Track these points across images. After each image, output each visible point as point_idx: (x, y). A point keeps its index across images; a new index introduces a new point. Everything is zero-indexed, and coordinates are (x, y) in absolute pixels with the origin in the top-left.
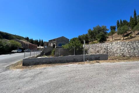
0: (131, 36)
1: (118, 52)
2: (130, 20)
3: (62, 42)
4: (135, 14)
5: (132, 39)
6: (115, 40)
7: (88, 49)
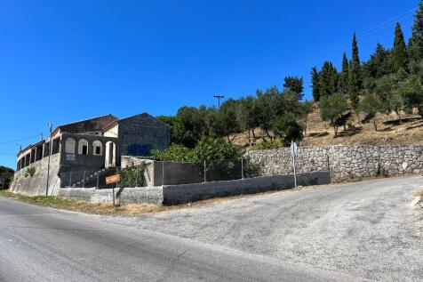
0: (350, 125)
1: (341, 169)
2: (341, 68)
3: (142, 135)
4: (355, 50)
5: (356, 136)
6: (312, 135)
7: (263, 165)
